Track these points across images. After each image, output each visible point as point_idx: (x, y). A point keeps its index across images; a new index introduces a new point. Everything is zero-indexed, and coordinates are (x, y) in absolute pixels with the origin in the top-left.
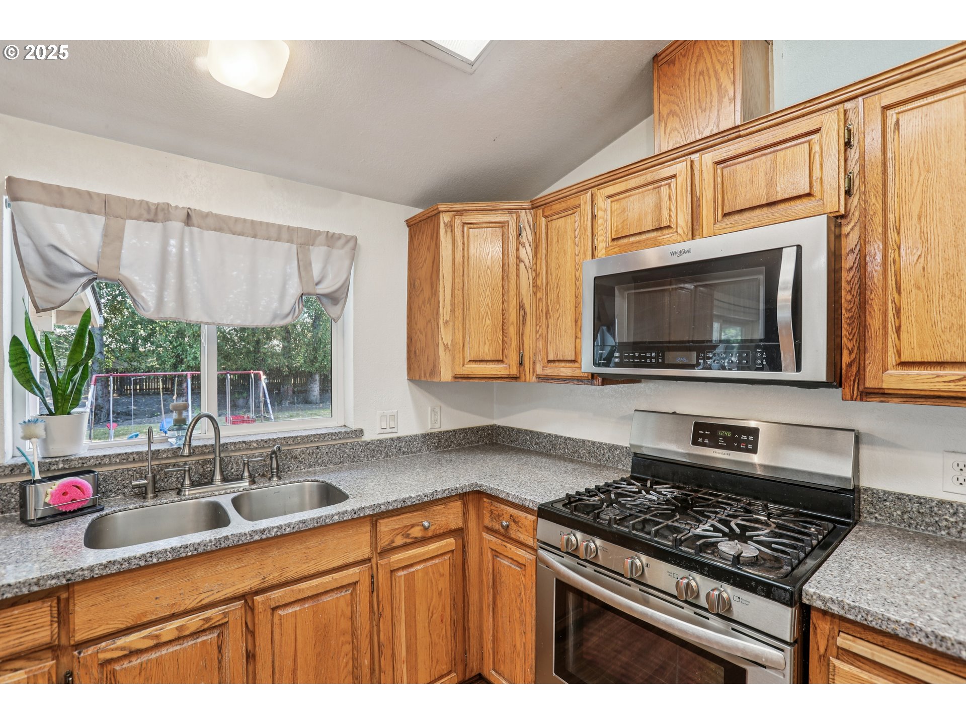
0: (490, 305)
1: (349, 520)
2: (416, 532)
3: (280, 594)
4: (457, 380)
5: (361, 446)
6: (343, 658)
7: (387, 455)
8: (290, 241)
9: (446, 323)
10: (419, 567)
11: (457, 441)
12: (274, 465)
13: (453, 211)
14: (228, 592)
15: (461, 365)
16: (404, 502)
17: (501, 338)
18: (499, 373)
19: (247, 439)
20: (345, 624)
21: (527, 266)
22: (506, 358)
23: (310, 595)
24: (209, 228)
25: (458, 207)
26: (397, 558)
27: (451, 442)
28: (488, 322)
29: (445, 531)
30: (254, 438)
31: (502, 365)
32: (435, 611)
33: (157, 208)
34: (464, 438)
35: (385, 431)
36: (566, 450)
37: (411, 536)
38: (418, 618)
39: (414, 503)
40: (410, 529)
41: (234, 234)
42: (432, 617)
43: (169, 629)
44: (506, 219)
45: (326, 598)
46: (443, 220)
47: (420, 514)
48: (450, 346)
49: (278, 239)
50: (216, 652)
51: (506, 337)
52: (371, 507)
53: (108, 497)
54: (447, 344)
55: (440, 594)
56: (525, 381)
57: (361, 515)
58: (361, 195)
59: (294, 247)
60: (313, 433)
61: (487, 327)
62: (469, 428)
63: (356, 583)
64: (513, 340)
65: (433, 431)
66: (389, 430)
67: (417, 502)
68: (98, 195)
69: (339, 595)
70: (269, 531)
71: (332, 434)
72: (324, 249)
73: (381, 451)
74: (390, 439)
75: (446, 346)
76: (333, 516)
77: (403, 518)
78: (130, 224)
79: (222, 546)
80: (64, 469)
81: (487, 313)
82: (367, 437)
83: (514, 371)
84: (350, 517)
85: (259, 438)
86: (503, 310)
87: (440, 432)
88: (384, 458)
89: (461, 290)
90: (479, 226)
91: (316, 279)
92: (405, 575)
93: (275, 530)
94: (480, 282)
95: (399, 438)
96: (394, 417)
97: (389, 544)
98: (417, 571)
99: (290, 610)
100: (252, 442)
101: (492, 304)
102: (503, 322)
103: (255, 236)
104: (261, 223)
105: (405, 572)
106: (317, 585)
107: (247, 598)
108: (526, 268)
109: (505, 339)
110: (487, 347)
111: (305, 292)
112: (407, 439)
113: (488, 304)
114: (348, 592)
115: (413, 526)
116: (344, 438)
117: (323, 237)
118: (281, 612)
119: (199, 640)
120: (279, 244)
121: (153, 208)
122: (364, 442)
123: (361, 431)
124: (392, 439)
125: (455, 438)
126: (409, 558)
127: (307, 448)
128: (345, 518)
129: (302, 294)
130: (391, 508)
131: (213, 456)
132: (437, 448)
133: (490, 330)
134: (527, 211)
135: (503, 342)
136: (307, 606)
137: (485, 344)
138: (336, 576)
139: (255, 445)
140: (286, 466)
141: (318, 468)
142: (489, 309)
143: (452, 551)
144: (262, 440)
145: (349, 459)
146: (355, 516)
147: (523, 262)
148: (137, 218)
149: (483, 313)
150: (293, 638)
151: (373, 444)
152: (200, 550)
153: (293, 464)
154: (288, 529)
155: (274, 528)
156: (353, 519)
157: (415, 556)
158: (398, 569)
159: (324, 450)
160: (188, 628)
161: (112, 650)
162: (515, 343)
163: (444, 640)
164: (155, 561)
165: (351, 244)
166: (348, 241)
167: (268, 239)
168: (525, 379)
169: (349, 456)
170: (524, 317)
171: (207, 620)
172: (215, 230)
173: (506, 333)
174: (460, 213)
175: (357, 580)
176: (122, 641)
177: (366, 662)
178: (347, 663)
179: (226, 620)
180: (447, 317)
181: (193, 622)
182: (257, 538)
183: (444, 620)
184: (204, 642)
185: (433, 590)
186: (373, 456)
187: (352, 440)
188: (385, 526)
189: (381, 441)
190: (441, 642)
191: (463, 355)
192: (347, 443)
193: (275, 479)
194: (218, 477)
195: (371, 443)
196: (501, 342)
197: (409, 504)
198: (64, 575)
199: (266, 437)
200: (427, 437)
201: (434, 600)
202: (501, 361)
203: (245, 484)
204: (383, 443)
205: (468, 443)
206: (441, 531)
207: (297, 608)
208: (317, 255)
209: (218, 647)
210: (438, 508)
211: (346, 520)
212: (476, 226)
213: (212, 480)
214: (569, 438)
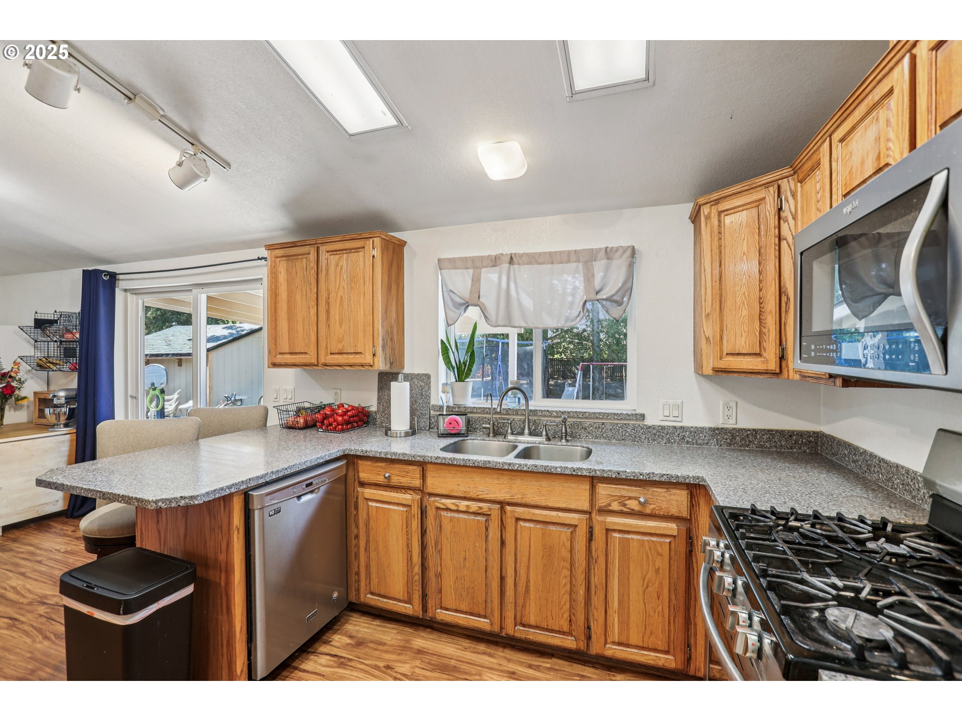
0: (746, 294)
1: (569, 475)
2: (633, 505)
3: (521, 511)
4: (717, 374)
5: (642, 428)
6: (563, 579)
7: (669, 441)
8: (578, 261)
9: (708, 315)
10: (635, 537)
11: (759, 442)
12: (564, 431)
13: (712, 202)
14: (491, 496)
15: (719, 359)
16: (619, 474)
17: (758, 329)
18: (756, 368)
19: (550, 409)
20: (566, 554)
21: (791, 244)
22: (765, 351)
23: (541, 520)
24: (524, 264)
25: (715, 196)
26: (612, 520)
27: (750, 441)
28: (745, 312)
29: (666, 514)
30: (555, 409)
31: (760, 359)
32: (650, 584)
33: (495, 258)
34: (769, 440)
35: (668, 418)
36: (880, 476)
37: (628, 506)
38: (631, 581)
39: (629, 478)
40: (627, 500)
41: (539, 264)
42: (647, 587)
43: (463, 505)
44: (762, 196)
45: (552, 528)
46: (704, 213)
47: (638, 490)
48: (711, 339)
49: (568, 261)
50: (484, 529)
51: (765, 328)
52: (587, 469)
53: (476, 432)
54: (709, 337)
55: (657, 571)
56: (788, 378)
57: (579, 474)
58: (641, 207)
59: (581, 265)
60: (600, 411)
61: (744, 318)
62: (777, 431)
63: (576, 526)
64: (771, 331)
65: (726, 426)
66: (671, 418)
67: (632, 478)
68: (469, 257)
69: (561, 529)
70: (514, 465)
71: (615, 414)
72: (604, 262)
73: (663, 437)
74: (673, 426)
75: (708, 339)
76: (556, 468)
77: (620, 488)
78: (484, 270)
79: (487, 466)
80: (458, 411)
81: (744, 303)
82: (649, 422)
83: (773, 366)
84: (570, 473)
85: (558, 409)
86: (760, 298)
87: (734, 429)
88: (666, 443)
89: (718, 282)
90: (735, 210)
91: (597, 288)
92: (619, 537)
93: (517, 466)
94: (736, 271)
95: (682, 428)
96: (680, 407)
97: (606, 506)
98: (633, 539)
99: (527, 525)
100: (553, 411)
101: (749, 293)
102: (760, 311)
103: (552, 263)
104: (556, 252)
105: (621, 536)
106: (546, 515)
107: (502, 504)
108: (789, 246)
109: (764, 330)
110: (743, 339)
111: (587, 299)
112: (692, 429)
113: (744, 294)
114: (569, 530)
115: (630, 498)
116: (625, 419)
117: (602, 253)
118: (521, 523)
119: (477, 518)
120: (569, 265)
121: (493, 258)
122: (645, 425)
123: (643, 416)
124: (675, 427)
125: (756, 437)
126: (625, 525)
127: (595, 423)
128: (566, 472)
129: (586, 301)
130: (605, 475)
131: (524, 418)
132: (730, 444)
133: (747, 321)
134: (790, 178)
135: (760, 334)
136: (538, 527)
137: (742, 336)
138: (561, 514)
139: (555, 414)
140: (578, 434)
141: (602, 440)
142: (746, 298)
143: (675, 537)
144: (560, 411)
145: (630, 438)
146: (574, 473)
147: (785, 239)
148: (487, 267)
149: (739, 303)
150: (528, 544)
151: (654, 429)
152: (476, 464)
153: (584, 434)
154: (525, 468)
155: (516, 464)
156: (572, 475)
157: (631, 525)
158: (614, 531)
159: (609, 427)
160: (471, 508)
161: (440, 503)
162: (774, 334)
163: (661, 618)
164: (455, 463)
165: (628, 253)
166: (624, 252)
167: (561, 262)
168: (788, 376)
169: (630, 435)
170: (786, 303)
171: (480, 508)
172: (527, 264)
173: (765, 324)
174: (717, 202)
175: (577, 524)
176: (444, 501)
177: (581, 592)
178: (565, 584)
179: (490, 513)
180: (708, 310)
181: (474, 506)
182: (506, 467)
183: (661, 597)
184: (478, 521)
185: (649, 564)
186: (654, 440)
187: (635, 422)
188: (603, 490)
189: (663, 428)
190: (656, 617)
191: (720, 348)
192: (629, 424)
193: (564, 441)
194: (526, 431)
195: (653, 427)
196: (758, 334)
197: (624, 477)
198: (423, 456)
199: (562, 410)
200: (717, 433)
201: (650, 573)
202: (759, 355)
203: (542, 439)
204: (664, 429)
205: (776, 447)
206: (661, 513)
207: (531, 525)
208: (599, 268)
209: (486, 527)
210: (659, 490)
211: (566, 474)
212: (732, 211)
213: (523, 433)
214: (883, 459)
